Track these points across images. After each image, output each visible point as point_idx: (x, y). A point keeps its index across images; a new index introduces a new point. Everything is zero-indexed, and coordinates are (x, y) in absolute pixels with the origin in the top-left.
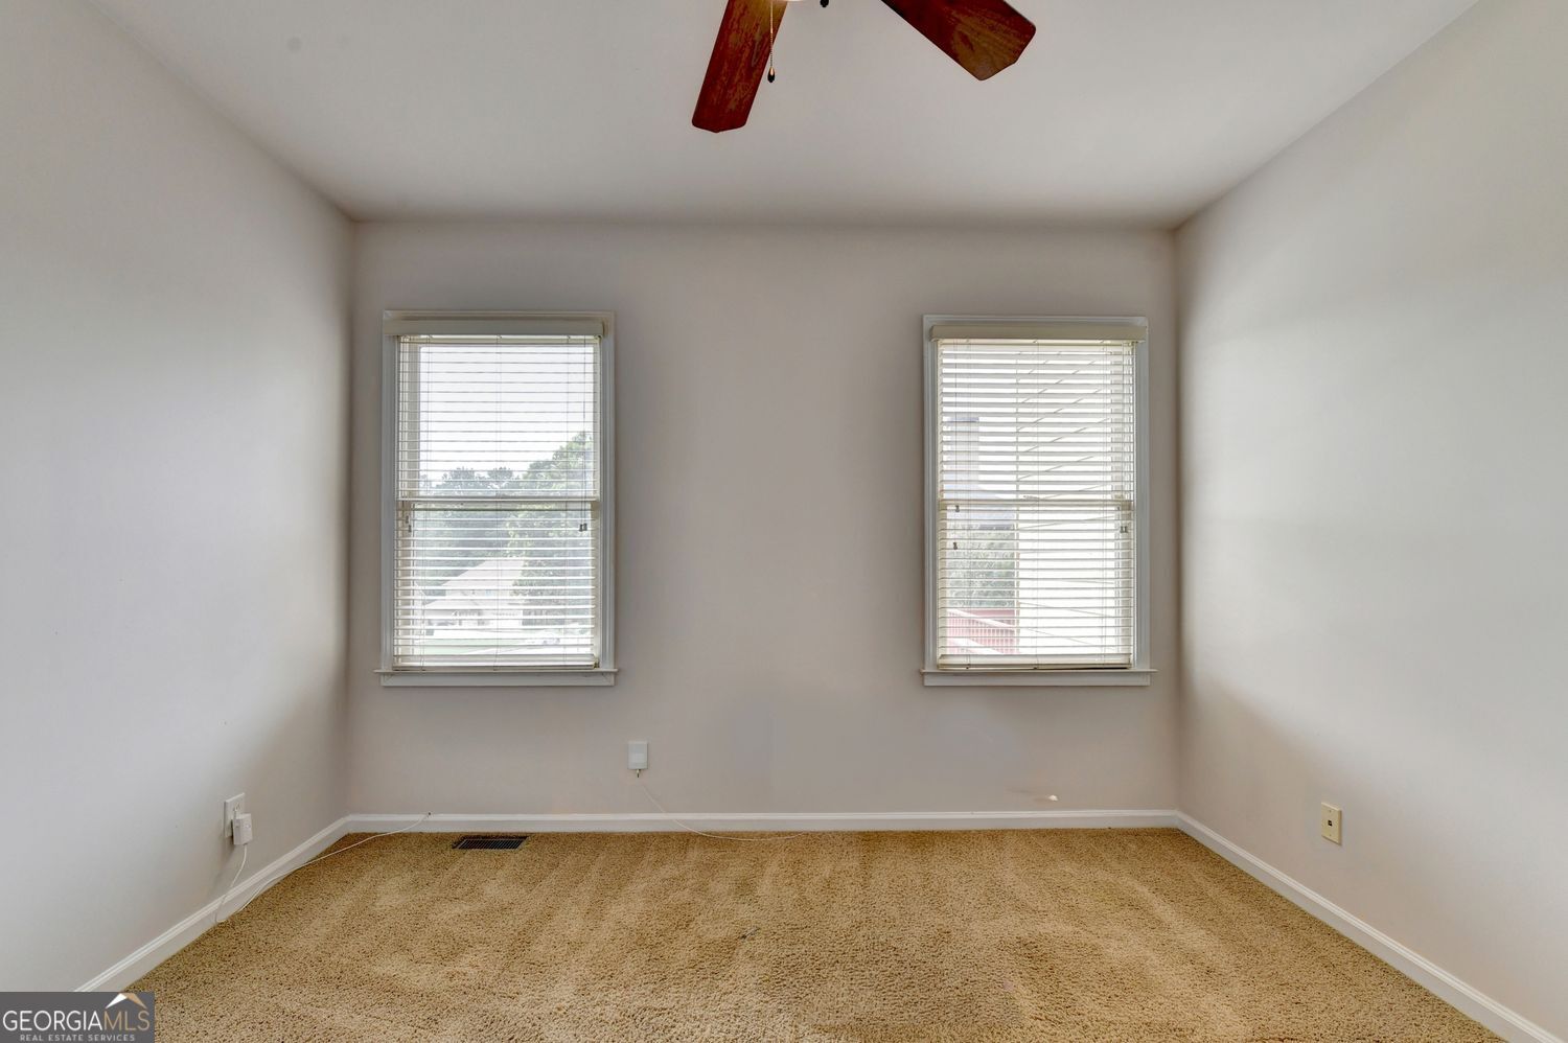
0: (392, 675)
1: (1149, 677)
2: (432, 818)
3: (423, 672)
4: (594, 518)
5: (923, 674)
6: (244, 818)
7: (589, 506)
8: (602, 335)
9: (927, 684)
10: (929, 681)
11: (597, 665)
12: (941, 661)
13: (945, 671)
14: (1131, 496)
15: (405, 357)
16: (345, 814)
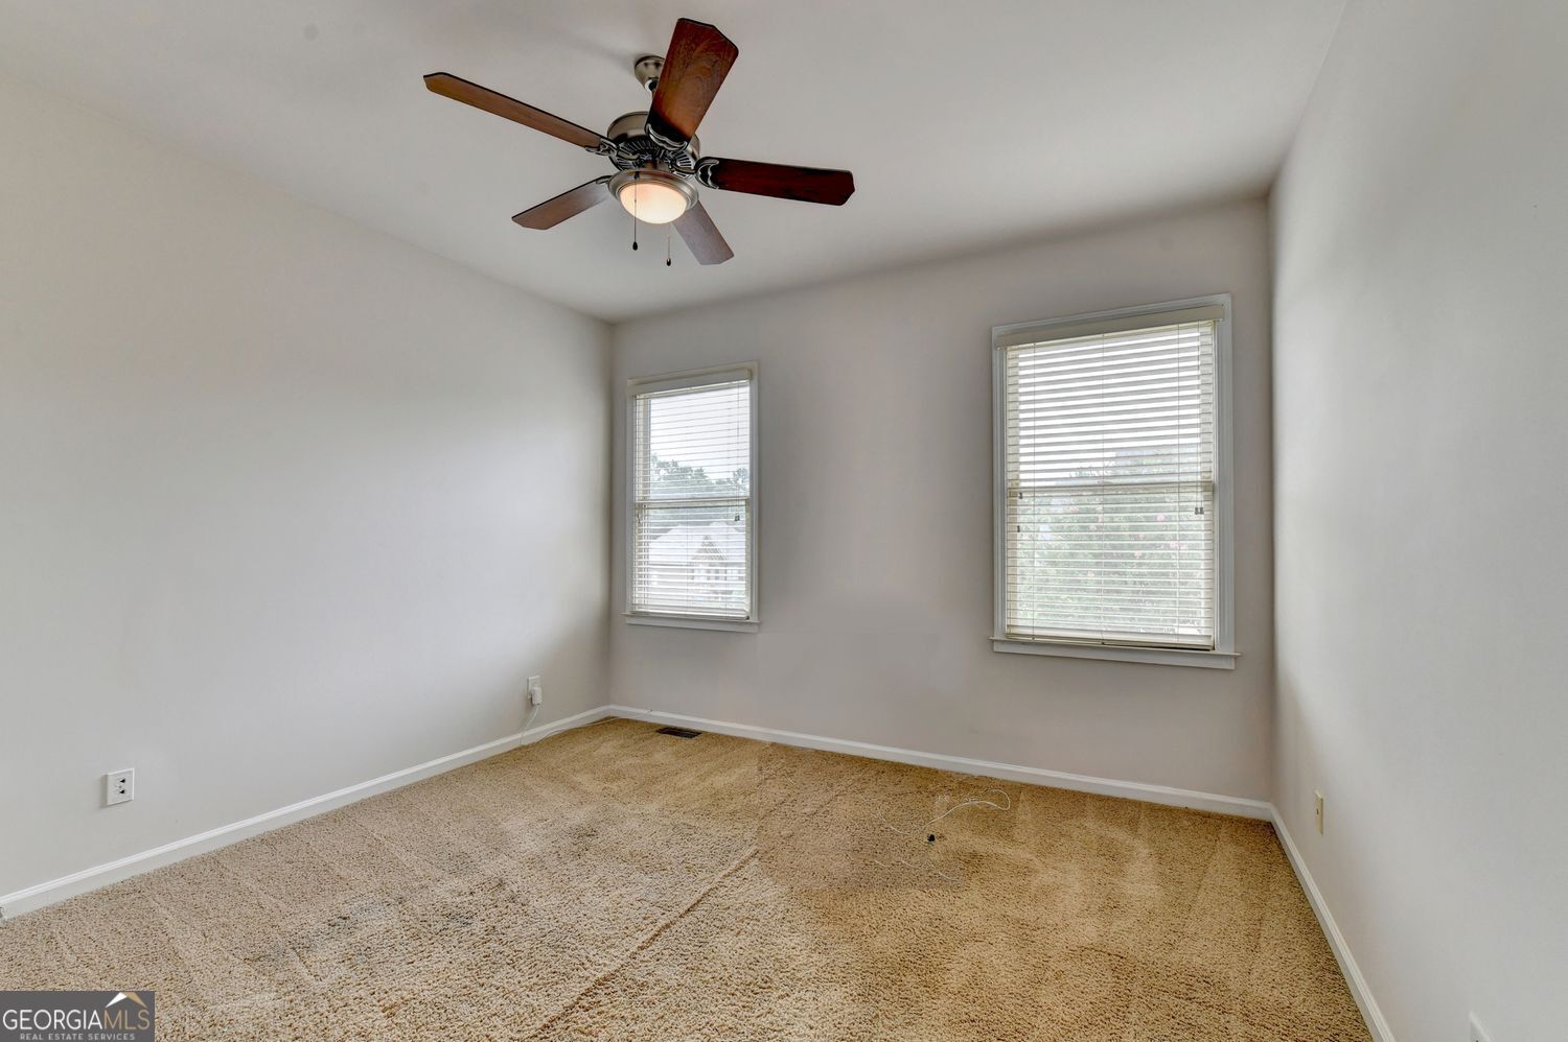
0: (632, 616)
1: (1233, 660)
2: (653, 713)
3: (646, 615)
4: (747, 511)
5: (993, 641)
6: (538, 690)
7: (743, 503)
8: (751, 378)
9: (995, 650)
10: (998, 648)
11: (748, 618)
12: (1007, 630)
13: (1012, 639)
14: (1214, 477)
15: (640, 408)
16: (609, 704)
